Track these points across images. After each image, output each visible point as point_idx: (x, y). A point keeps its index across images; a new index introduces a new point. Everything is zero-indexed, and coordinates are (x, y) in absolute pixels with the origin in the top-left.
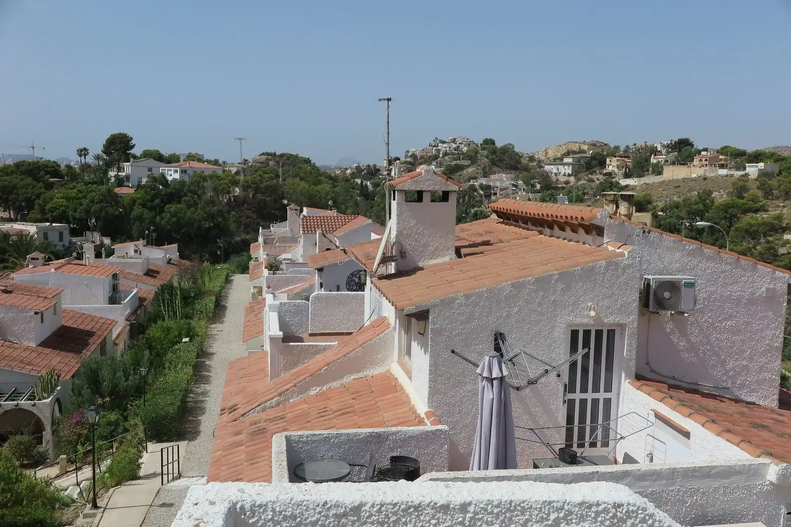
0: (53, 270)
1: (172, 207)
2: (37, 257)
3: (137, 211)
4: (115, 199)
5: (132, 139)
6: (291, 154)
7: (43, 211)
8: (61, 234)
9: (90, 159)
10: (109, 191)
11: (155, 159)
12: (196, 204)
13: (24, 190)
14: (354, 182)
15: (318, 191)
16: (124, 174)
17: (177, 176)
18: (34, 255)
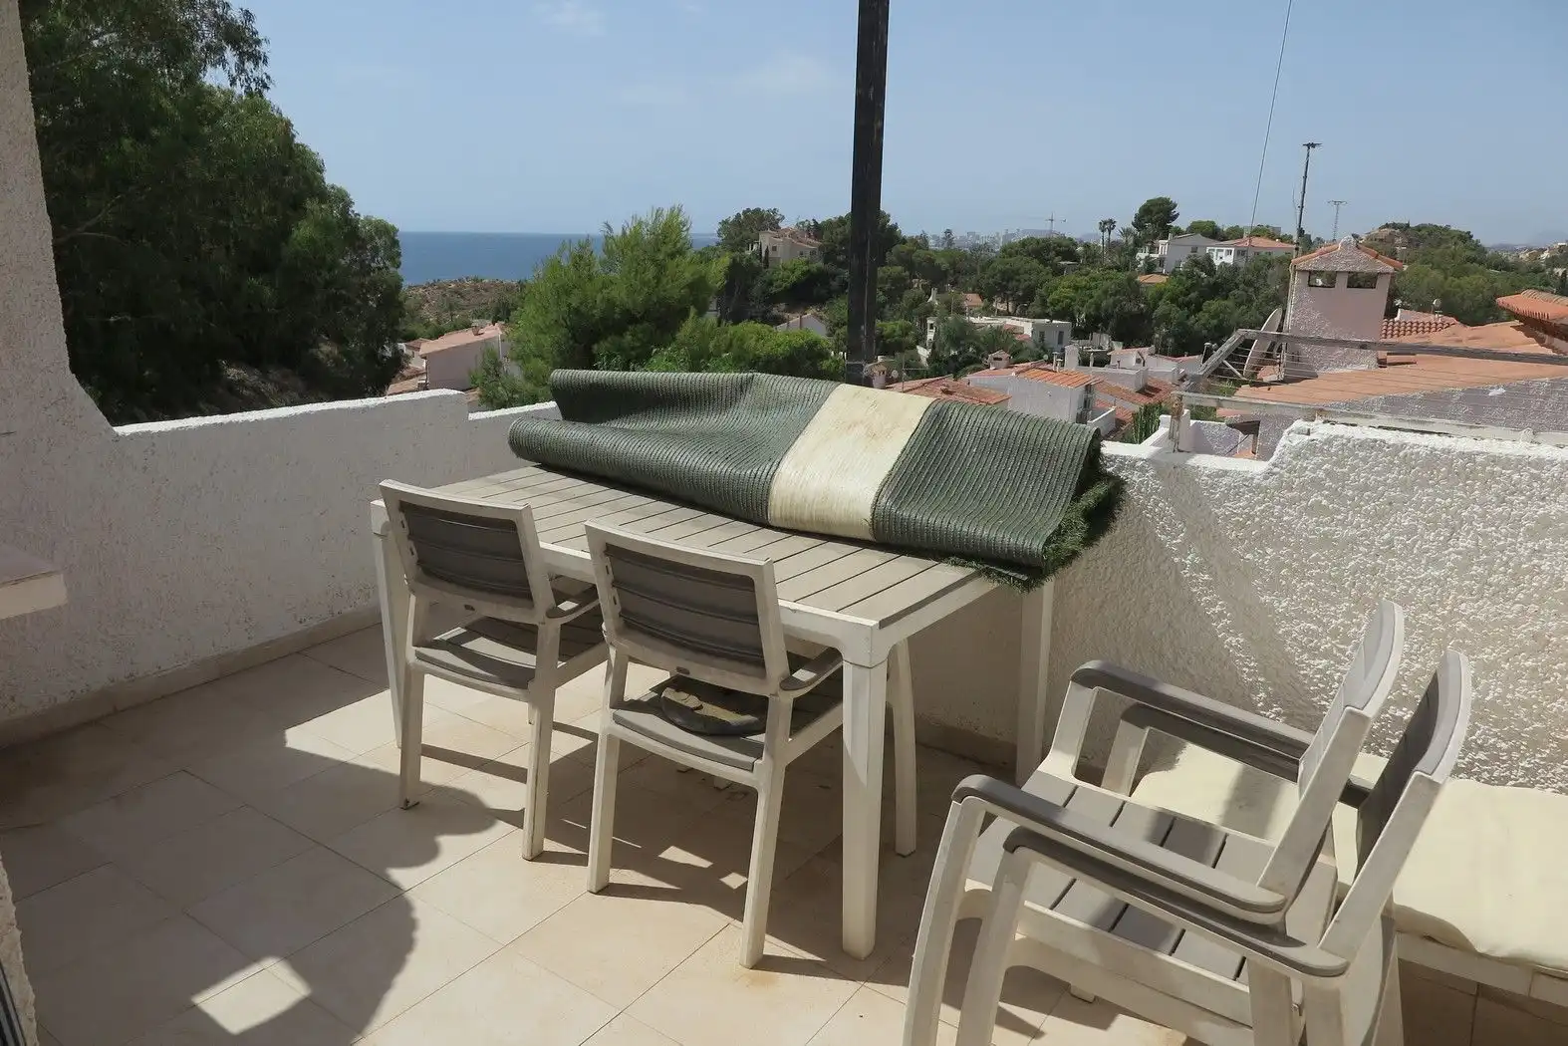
0: (1013, 374)
1: (1213, 305)
2: (999, 356)
3: (1163, 308)
4: (1133, 289)
5: (1175, 206)
6: (1436, 226)
7: (1044, 303)
8: (1061, 334)
9: (1115, 235)
10: (1130, 280)
11: (1204, 235)
12: (1250, 301)
13: (1026, 276)
14: (1552, 272)
15: (1459, 286)
16: (1157, 256)
17: (1229, 260)
18: (997, 354)
